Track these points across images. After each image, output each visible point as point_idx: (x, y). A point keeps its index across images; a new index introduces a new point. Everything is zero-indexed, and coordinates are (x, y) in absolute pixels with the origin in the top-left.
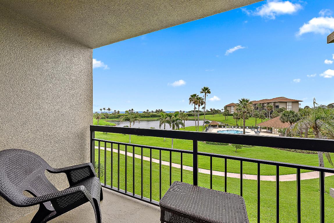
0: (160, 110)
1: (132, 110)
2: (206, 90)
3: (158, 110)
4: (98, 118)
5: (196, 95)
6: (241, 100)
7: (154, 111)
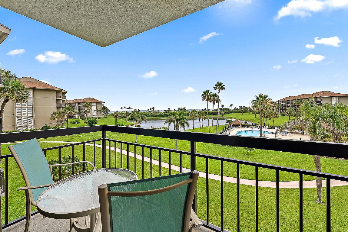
0: (183, 108)
1: (153, 108)
2: (220, 86)
3: (180, 108)
4: (116, 117)
5: (209, 91)
6: (259, 96)
7: (177, 109)
